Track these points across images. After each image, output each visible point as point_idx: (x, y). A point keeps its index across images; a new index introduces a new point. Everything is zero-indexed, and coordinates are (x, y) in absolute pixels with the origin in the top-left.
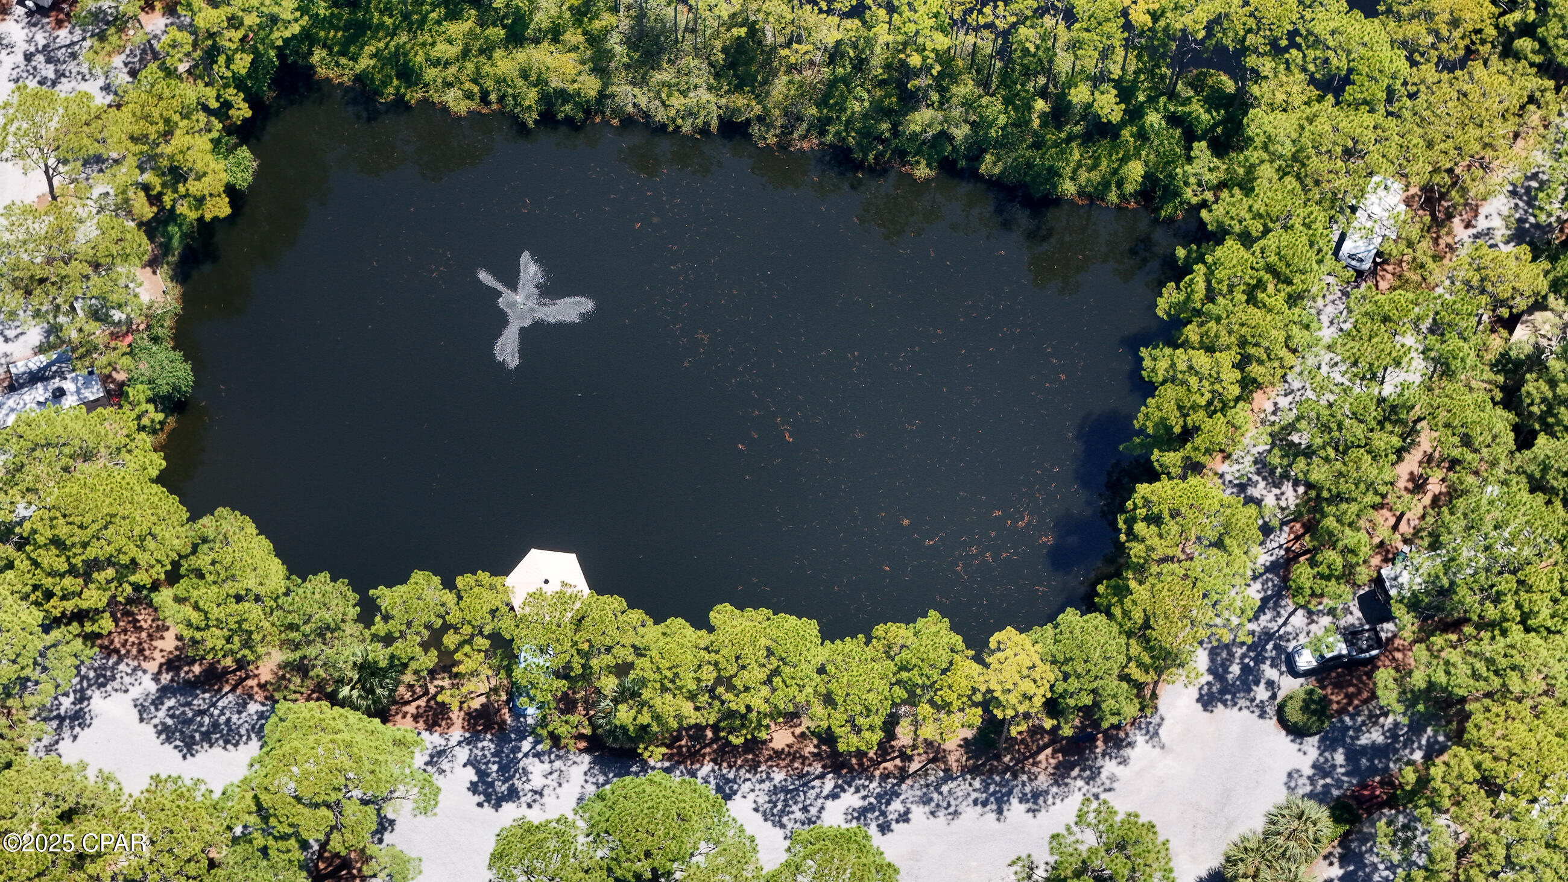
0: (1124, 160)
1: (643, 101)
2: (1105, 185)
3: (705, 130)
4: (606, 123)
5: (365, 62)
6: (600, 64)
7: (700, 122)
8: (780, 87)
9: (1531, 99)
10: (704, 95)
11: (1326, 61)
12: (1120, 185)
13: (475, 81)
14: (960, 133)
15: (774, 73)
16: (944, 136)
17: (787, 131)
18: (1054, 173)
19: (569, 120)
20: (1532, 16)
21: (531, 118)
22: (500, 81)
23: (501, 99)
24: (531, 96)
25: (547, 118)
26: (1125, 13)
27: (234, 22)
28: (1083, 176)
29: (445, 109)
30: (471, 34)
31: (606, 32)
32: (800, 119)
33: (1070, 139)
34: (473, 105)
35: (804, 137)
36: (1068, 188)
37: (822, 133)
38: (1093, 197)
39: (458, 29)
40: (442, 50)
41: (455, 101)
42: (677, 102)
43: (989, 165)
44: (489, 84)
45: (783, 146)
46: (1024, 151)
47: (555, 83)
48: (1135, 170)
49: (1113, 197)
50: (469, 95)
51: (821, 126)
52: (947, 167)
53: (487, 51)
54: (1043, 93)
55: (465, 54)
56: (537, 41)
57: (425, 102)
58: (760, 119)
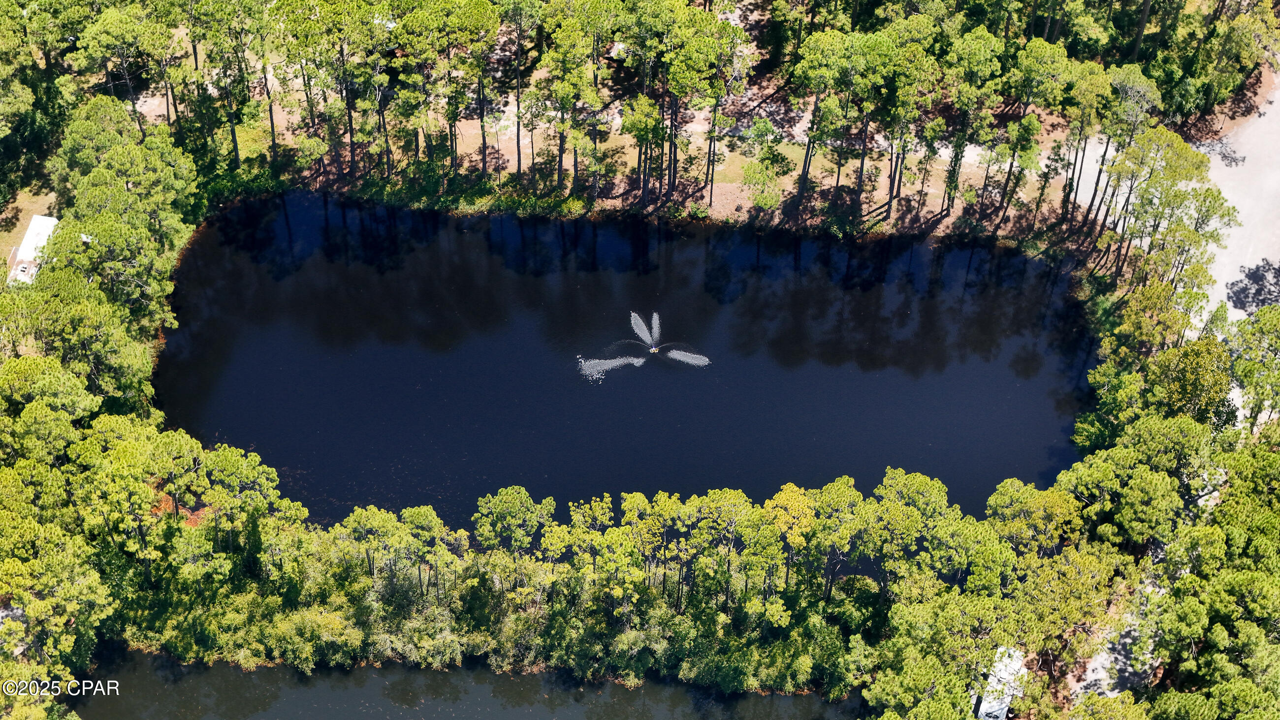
0: (795, 656)
1: (399, 646)
2: (782, 677)
3: (451, 665)
4: (370, 666)
5: (169, 634)
6: (362, 620)
7: (447, 658)
8: (510, 624)
9: (1117, 573)
10: (448, 636)
11: (950, 559)
12: (794, 676)
13: (260, 641)
14: (660, 647)
15: (504, 614)
16: (647, 651)
17: (518, 660)
18: (739, 673)
19: (340, 667)
20: (1108, 506)
21: (308, 668)
22: (281, 639)
23: (283, 654)
24: (307, 650)
25: (322, 666)
26: (783, 538)
27: (58, 610)
28: (764, 672)
29: (237, 666)
30: (254, 604)
31: (364, 592)
32: (528, 648)
33: (749, 643)
34: (261, 661)
35: (533, 663)
36: (752, 683)
37: (548, 658)
38: (773, 688)
39: (242, 600)
40: (232, 618)
41: (245, 659)
42: (427, 644)
43: (686, 671)
44: (272, 643)
45: (517, 671)
46: (713, 657)
47: (326, 637)
48: (805, 664)
49: (789, 687)
50: (256, 654)
51: (545, 653)
52: (652, 676)
53: (268, 616)
54: (724, 608)
55: (251, 620)
56: (308, 605)
57: (221, 662)
58: (496, 651)
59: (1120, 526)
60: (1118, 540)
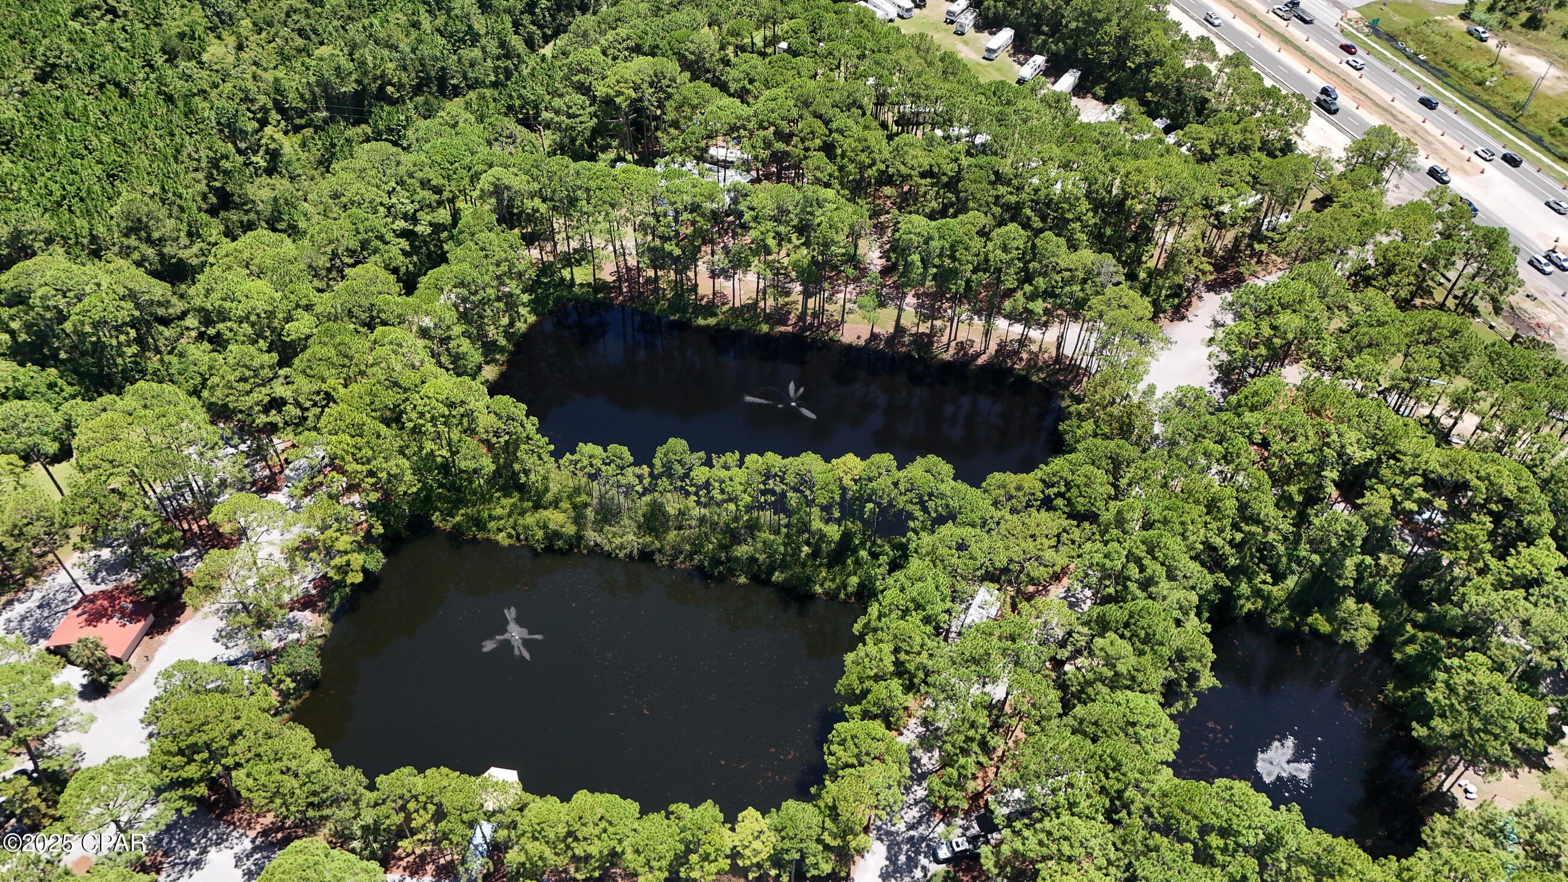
0: (849, 575)
1: (599, 540)
2: (838, 589)
3: (630, 556)
4: (580, 552)
5: (458, 518)
6: (579, 519)
7: (628, 551)
8: (672, 536)
10: (631, 537)
12: (845, 588)
13: (513, 528)
14: (762, 557)
15: (668, 529)
16: (753, 560)
17: (674, 557)
18: (810, 580)
19: (560, 550)
21: (539, 547)
22: (526, 528)
23: (526, 539)
24: (540, 534)
25: (549, 549)
26: (841, 479)
28: (827, 584)
29: (497, 542)
30: (514, 505)
31: (586, 505)
32: (681, 552)
33: (821, 565)
34: (511, 541)
35: (682, 562)
36: (818, 589)
37: (692, 560)
38: (832, 596)
39: (507, 502)
40: (499, 511)
41: (501, 537)
42: (618, 541)
43: (777, 576)
44: (520, 530)
45: (671, 566)
46: (798, 570)
47: (552, 526)
48: (854, 580)
49: (842, 596)
50: (510, 536)
51: (690, 556)
52: (755, 578)
53: (522, 514)
54: (808, 543)
55: (510, 515)
56: (545, 508)
57: (488, 540)
58: (660, 551)
59: (1069, 500)
60: (1066, 510)
